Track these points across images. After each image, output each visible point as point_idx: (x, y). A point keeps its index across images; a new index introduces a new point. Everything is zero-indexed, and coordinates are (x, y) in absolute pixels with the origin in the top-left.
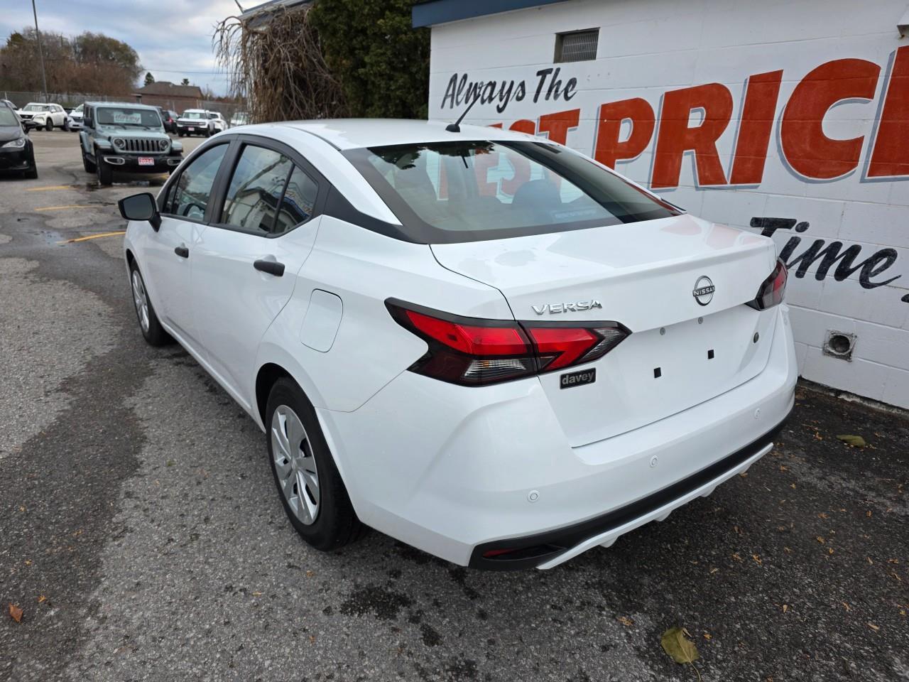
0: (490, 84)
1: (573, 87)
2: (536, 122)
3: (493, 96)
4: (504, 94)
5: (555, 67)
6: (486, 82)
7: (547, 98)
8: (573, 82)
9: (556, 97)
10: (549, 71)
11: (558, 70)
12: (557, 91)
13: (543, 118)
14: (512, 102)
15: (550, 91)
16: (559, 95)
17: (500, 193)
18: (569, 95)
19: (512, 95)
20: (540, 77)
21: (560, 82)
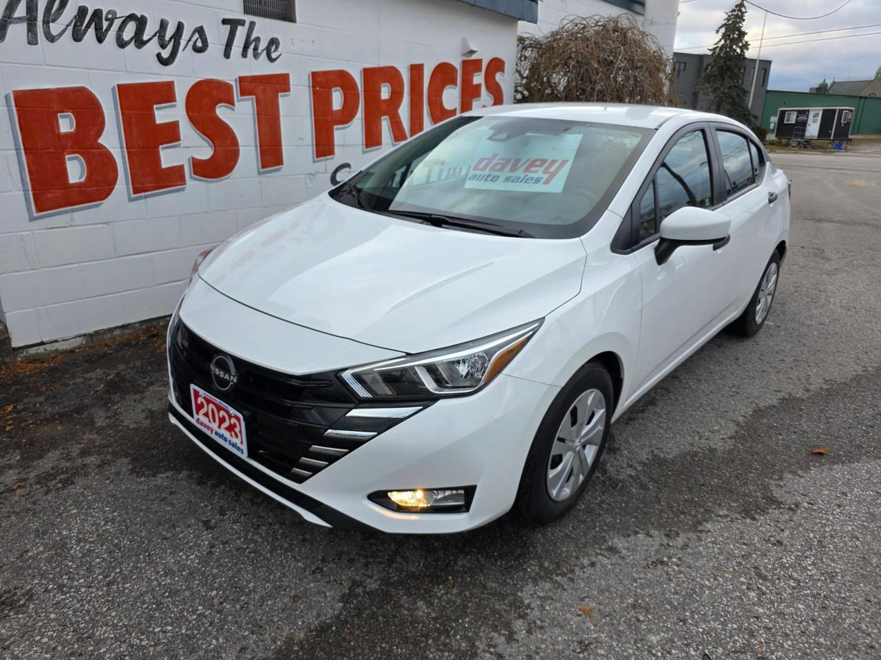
0: (132, 17)
1: (277, 48)
2: (233, 83)
3: (145, 38)
4: (167, 38)
5: (248, 19)
6: (123, 12)
7: (244, 55)
8: (274, 42)
9: (256, 56)
10: (242, 23)
11: (252, 24)
12: (255, 49)
13: (242, 80)
14: (185, 54)
15: (246, 47)
16: (260, 54)
17: (191, 178)
18: (274, 55)
19: (183, 42)
20: (228, 27)
21: (258, 39)
